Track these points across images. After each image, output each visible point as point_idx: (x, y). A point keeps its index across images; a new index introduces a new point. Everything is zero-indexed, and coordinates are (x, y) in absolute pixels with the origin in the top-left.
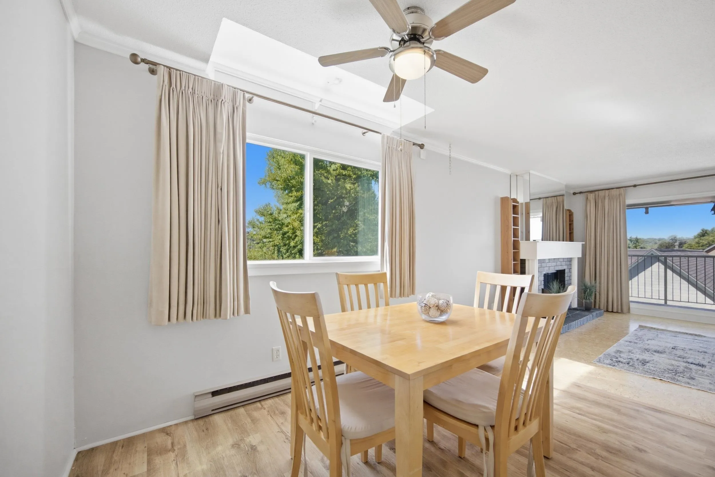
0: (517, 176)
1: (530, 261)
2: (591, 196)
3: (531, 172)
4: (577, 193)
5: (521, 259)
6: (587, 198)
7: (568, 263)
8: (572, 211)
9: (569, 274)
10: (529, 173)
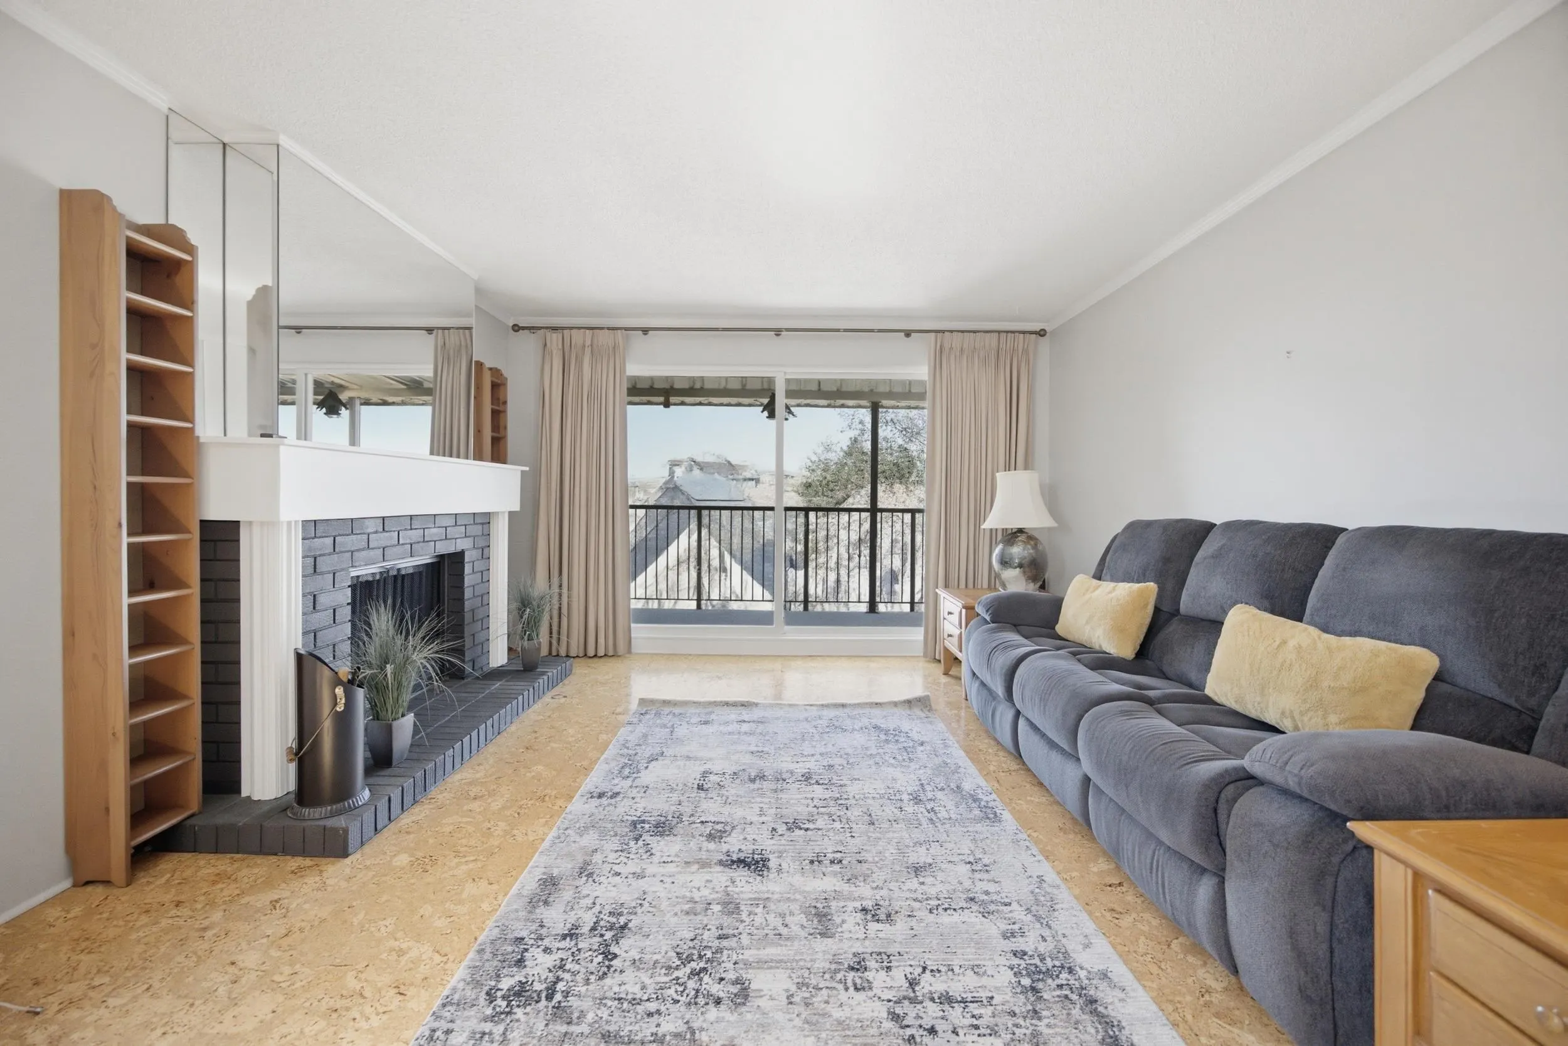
0: (224, 145)
1: (256, 530)
2: (554, 339)
3: (284, 141)
4: (524, 328)
5: (203, 523)
6: (545, 345)
7: (476, 530)
8: (505, 373)
9: (479, 566)
10: (278, 146)
